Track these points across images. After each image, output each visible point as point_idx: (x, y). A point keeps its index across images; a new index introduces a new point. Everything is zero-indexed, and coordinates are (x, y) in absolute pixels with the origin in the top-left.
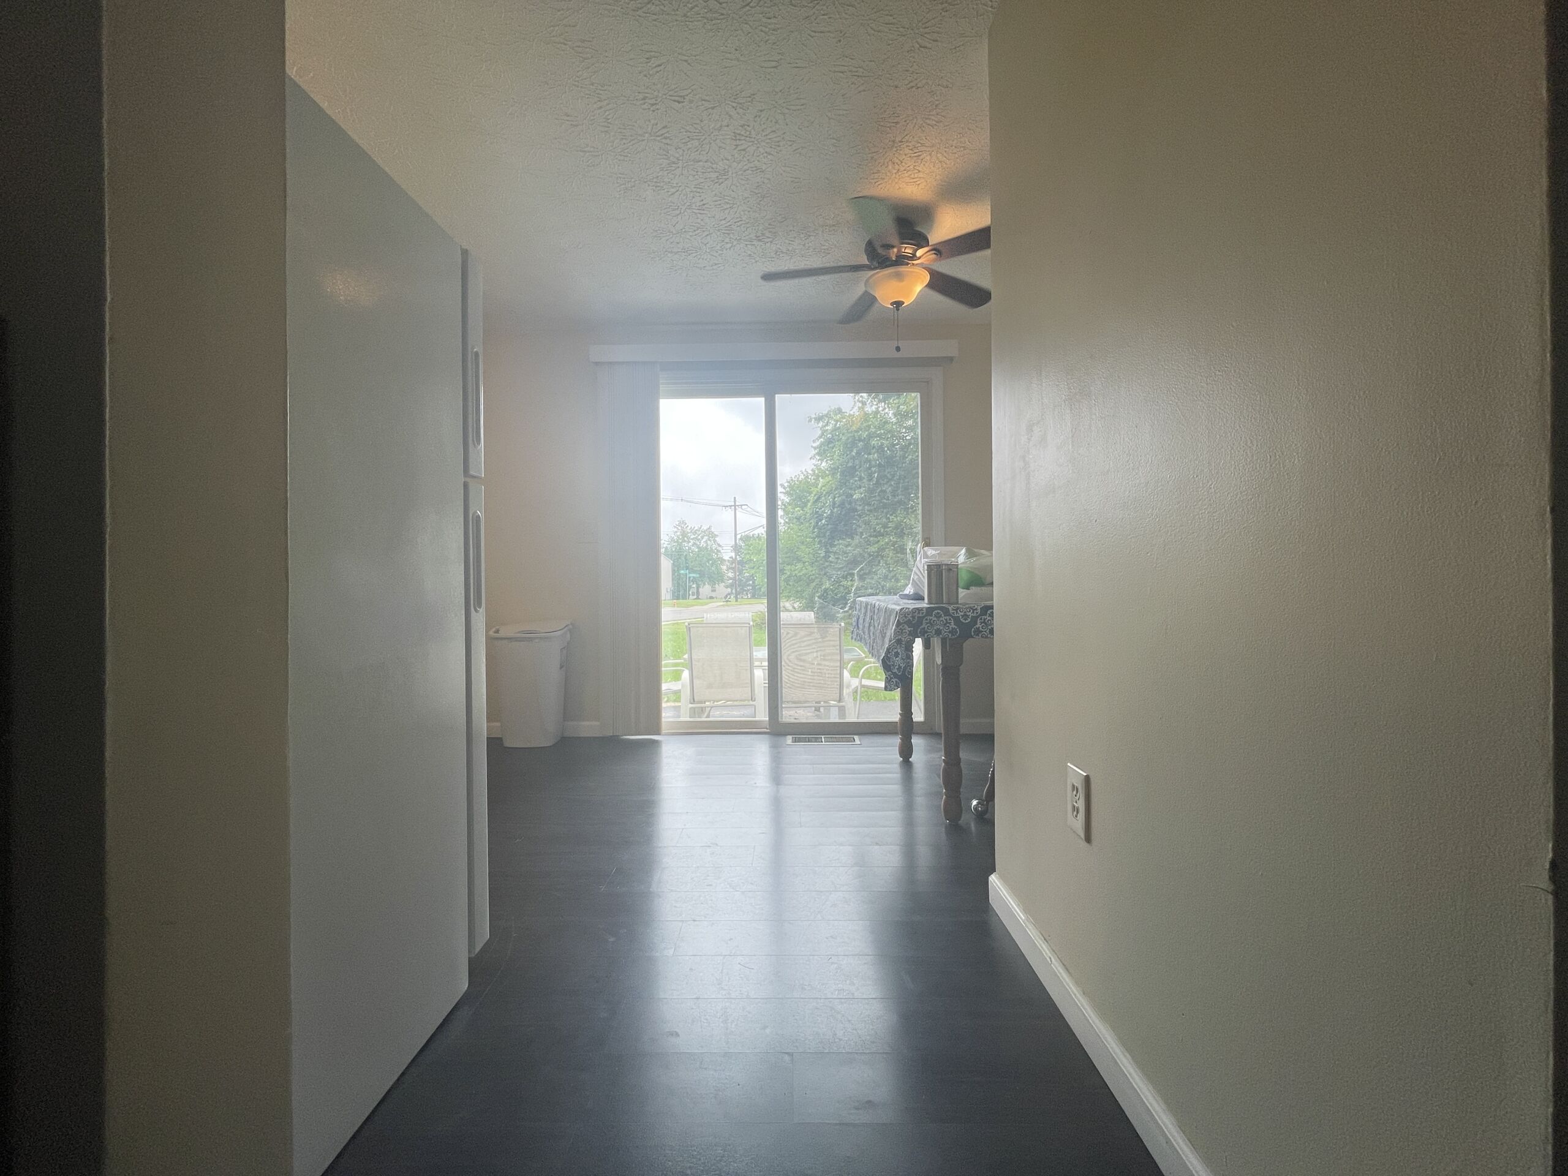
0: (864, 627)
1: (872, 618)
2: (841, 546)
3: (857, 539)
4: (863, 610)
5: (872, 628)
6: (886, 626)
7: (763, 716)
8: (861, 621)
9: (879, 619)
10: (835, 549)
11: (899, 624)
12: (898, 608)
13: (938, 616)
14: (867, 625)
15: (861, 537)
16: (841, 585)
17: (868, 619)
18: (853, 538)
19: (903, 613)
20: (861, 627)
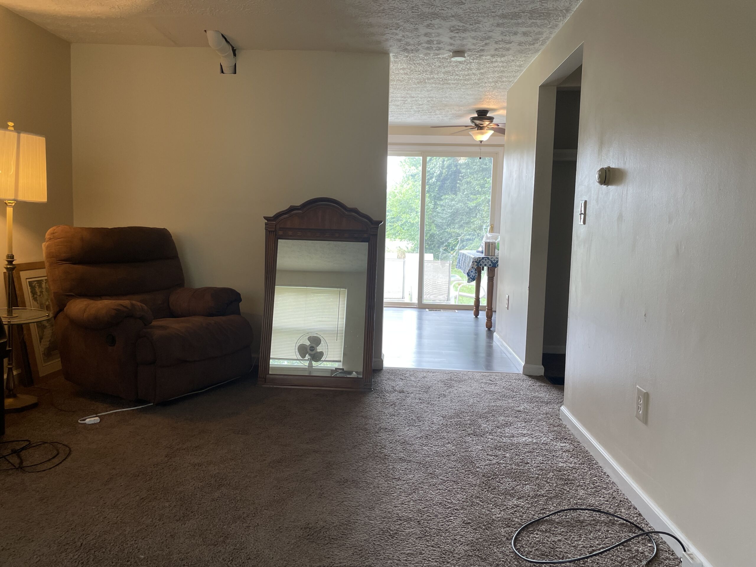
0: (462, 263)
1: (465, 259)
2: (447, 201)
3: (460, 194)
4: (462, 256)
5: (465, 263)
6: (469, 262)
7: (415, 300)
8: (461, 260)
9: (467, 260)
10: (442, 203)
11: (473, 262)
12: (473, 257)
13: (486, 260)
14: (463, 262)
15: (463, 193)
16: (445, 231)
17: (463, 260)
18: (455, 194)
19: (474, 259)
20: (460, 263)
